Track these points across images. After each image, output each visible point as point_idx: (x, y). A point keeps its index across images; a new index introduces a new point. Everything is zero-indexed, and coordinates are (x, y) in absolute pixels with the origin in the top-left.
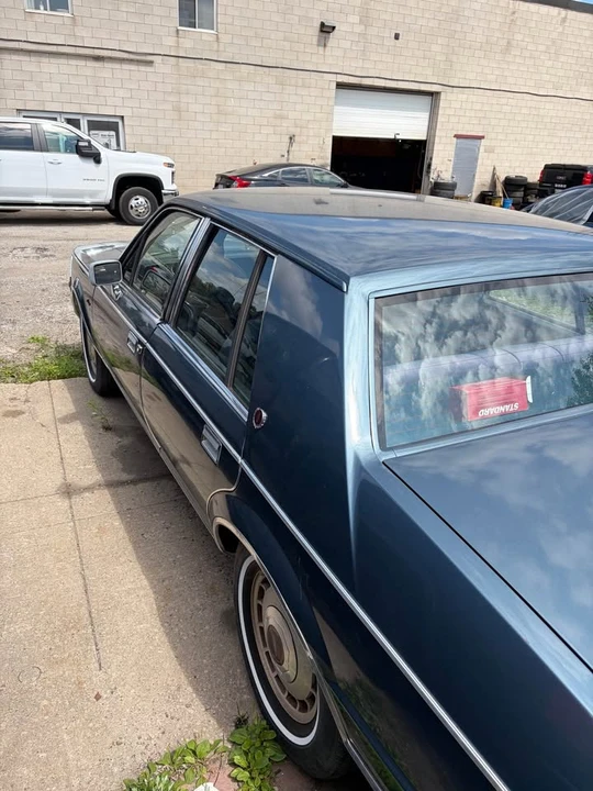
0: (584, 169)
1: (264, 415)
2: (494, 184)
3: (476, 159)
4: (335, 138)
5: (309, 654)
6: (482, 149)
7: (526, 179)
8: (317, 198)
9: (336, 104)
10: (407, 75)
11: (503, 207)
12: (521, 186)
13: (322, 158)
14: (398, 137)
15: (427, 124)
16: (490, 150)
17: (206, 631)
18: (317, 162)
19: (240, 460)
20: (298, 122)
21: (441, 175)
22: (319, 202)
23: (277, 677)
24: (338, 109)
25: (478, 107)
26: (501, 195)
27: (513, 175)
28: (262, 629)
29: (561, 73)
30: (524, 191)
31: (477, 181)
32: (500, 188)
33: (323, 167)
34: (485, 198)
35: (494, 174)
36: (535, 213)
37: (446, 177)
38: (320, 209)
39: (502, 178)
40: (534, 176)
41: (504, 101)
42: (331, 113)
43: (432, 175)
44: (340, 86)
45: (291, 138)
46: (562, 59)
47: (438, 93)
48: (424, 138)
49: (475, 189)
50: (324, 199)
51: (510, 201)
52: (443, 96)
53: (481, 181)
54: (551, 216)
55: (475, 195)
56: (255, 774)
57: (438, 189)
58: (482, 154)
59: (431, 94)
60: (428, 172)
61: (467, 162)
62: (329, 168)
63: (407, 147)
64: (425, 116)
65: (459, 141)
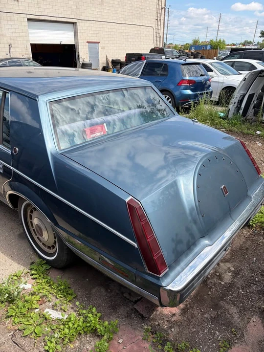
0: (141, 55)
1: (17, 149)
2: (107, 63)
3: (98, 52)
4: (32, 45)
5: (49, 220)
6: (100, 48)
7: (120, 60)
8: (28, 71)
9: (29, 28)
10: (61, 15)
11: (113, 72)
12: (119, 63)
13: (27, 54)
14: (62, 43)
15: (74, 37)
16: (103, 48)
17: (13, 242)
18: (25, 57)
19: (11, 168)
20: (11, 37)
21: (85, 60)
22: (30, 73)
23: (43, 244)
24: (30, 31)
25: (94, 29)
26: (111, 67)
27: (114, 59)
28: (34, 230)
29: (126, 14)
30: (120, 65)
31: (100, 62)
32: (110, 64)
33: (29, 59)
34: (105, 69)
35: (107, 59)
36: (121, 74)
37: (87, 61)
38: (30, 75)
39: (111, 60)
40: (123, 59)
41: (104, 26)
42: (27, 33)
43: (80, 61)
44: (29, 20)
45: (10, 46)
46: (125, 7)
47: (76, 23)
48: (74, 43)
49: (100, 65)
50: (31, 71)
51: (115, 69)
52: (78, 24)
53: (102, 62)
54: (127, 75)
55: (101, 68)
56: (41, 274)
57: (84, 66)
58: (100, 50)
59: (73, 23)
60: (79, 59)
61: (95, 54)
62: (32, 59)
63: (66, 47)
64: (73, 33)
65: (89, 44)
